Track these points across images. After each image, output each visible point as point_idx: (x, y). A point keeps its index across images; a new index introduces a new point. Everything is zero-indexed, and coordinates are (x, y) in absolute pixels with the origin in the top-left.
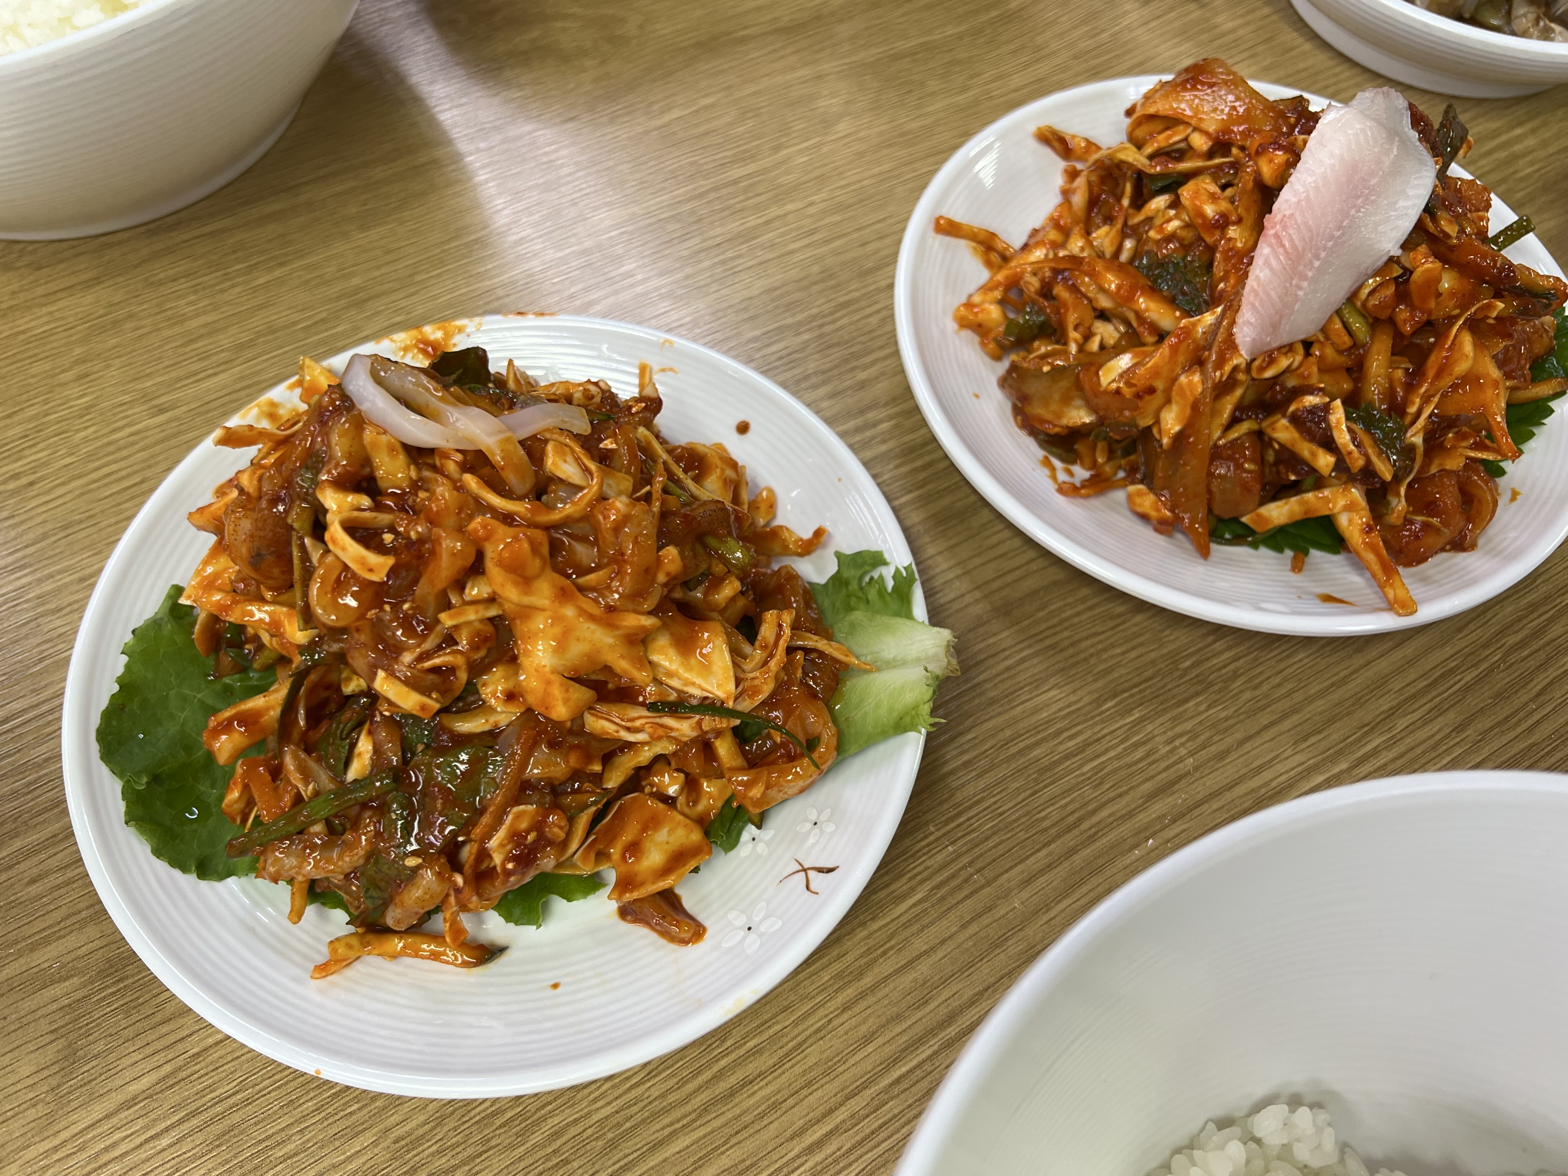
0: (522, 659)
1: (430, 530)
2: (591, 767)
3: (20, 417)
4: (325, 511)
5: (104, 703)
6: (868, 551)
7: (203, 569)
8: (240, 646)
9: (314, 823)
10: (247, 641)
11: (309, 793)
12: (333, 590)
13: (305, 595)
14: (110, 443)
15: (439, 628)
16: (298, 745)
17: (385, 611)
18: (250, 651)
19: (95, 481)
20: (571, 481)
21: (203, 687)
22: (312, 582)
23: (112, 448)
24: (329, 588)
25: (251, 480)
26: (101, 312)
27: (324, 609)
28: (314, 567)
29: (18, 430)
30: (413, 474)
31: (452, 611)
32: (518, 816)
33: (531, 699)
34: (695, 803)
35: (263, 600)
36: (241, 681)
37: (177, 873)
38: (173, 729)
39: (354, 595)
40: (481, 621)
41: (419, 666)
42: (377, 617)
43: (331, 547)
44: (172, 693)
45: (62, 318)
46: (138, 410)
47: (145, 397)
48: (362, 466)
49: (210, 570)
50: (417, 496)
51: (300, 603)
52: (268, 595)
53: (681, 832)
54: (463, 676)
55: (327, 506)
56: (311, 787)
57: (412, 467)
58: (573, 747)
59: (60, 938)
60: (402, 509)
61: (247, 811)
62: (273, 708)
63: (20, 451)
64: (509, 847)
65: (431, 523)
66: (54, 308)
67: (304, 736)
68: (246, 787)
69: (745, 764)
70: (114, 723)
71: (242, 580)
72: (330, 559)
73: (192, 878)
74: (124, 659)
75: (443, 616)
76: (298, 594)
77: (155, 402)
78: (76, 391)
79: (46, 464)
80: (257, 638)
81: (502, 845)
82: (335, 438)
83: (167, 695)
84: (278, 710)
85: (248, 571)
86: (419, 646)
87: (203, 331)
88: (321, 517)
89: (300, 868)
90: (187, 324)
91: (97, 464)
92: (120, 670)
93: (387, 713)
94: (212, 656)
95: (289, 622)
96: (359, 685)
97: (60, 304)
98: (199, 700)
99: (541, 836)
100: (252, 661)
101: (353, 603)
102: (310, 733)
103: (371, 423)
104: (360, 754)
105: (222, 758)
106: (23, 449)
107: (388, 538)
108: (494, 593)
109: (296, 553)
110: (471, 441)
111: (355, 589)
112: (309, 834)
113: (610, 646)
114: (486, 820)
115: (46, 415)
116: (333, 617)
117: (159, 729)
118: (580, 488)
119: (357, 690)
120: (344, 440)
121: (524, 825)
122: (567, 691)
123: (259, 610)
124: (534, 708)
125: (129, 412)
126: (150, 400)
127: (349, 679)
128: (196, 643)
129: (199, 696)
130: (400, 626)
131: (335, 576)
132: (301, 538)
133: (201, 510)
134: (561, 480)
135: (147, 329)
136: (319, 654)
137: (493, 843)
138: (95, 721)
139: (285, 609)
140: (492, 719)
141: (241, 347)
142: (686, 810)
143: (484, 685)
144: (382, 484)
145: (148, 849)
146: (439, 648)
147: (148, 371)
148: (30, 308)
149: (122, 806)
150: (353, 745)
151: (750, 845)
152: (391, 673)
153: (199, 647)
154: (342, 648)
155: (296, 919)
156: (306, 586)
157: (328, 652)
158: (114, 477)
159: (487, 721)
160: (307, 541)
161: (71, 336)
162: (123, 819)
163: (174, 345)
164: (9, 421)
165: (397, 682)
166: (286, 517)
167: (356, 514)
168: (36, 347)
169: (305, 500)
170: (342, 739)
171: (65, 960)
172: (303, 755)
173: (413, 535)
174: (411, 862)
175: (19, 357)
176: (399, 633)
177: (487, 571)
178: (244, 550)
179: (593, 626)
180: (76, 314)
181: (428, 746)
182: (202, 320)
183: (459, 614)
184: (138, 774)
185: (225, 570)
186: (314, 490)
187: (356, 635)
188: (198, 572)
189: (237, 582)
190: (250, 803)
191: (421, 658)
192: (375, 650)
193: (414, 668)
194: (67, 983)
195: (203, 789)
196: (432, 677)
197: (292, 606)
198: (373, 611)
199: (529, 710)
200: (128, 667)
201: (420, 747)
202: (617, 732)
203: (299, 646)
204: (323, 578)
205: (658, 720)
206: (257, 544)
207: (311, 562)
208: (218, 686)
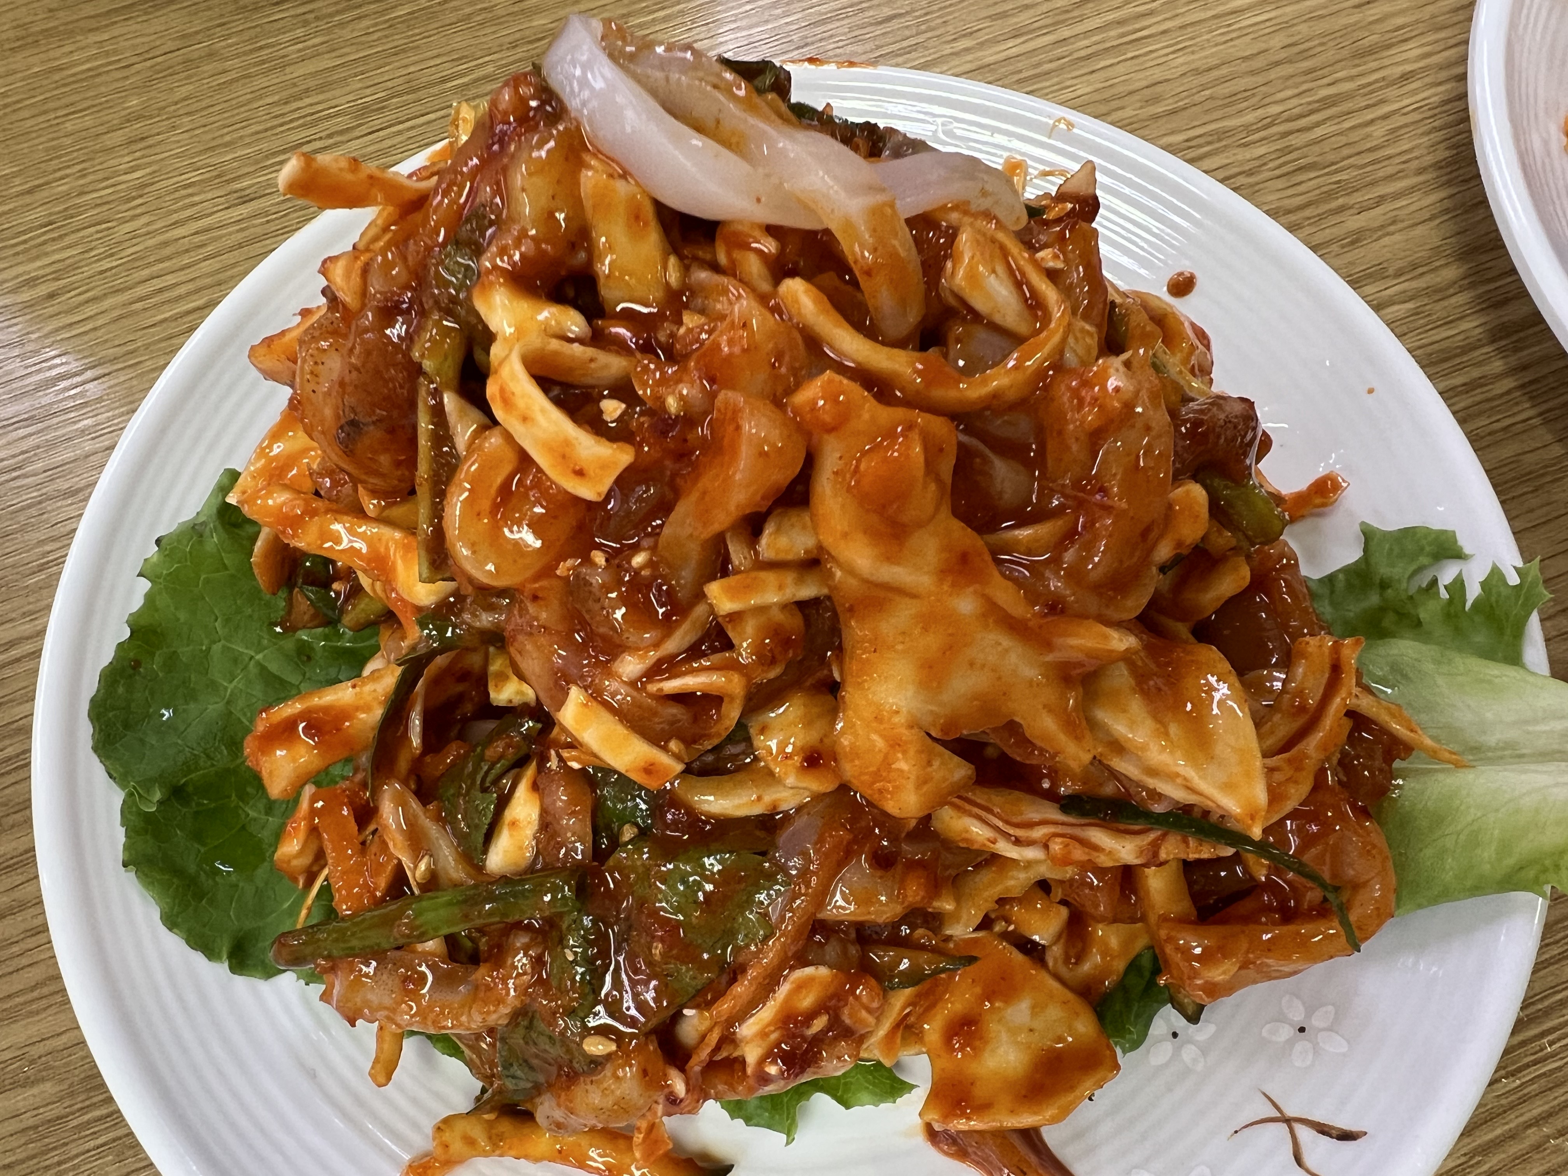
0: (850, 694)
1: (712, 396)
2: (936, 904)
3: (45, 194)
4: (488, 337)
5: (107, 656)
6: (1428, 531)
7: (270, 446)
8: (326, 584)
9: (423, 937)
10: (336, 577)
11: (418, 874)
12: (495, 508)
13: (437, 513)
14: (166, 244)
15: (700, 610)
16: (405, 782)
17: (594, 565)
18: (338, 594)
19: (141, 299)
20: (998, 319)
21: (265, 642)
22: (453, 489)
23: (168, 251)
24: (485, 505)
25: (348, 274)
26: (170, 45)
27: (473, 546)
28: (457, 457)
29: (39, 214)
30: (673, 276)
31: (732, 580)
32: (800, 987)
33: (850, 770)
34: (1080, 958)
35: (359, 512)
36: (326, 638)
37: (198, 959)
38: (213, 708)
39: (536, 526)
40: (785, 607)
41: (652, 688)
42: (577, 576)
43: (498, 413)
44: (217, 648)
45: (115, 52)
46: (209, 195)
47: (221, 177)
48: (573, 246)
49: (277, 448)
50: (680, 323)
51: (426, 528)
52: (371, 505)
53: (1054, 1012)
54: (732, 713)
55: (493, 327)
56: (422, 866)
57: (672, 260)
58: (912, 865)
59: (32, 1014)
60: (647, 348)
61: (315, 869)
62: (367, 709)
63: (40, 245)
64: (774, 1036)
65: (712, 381)
66: (106, 36)
67: (417, 764)
68: (314, 831)
69: (1194, 913)
70: (121, 690)
71: (330, 473)
72: (494, 440)
73: (222, 969)
74: (145, 585)
75: (714, 590)
76: (423, 510)
77: (237, 186)
78: (124, 161)
79: (74, 267)
80: (349, 574)
81: (763, 1034)
82: (520, 176)
83: (209, 649)
84: (378, 713)
85: (336, 458)
86: (656, 645)
87: (312, 83)
88: (478, 354)
89: (394, 1011)
90: (288, 70)
91: (146, 273)
92: (137, 603)
93: (575, 765)
94: (283, 594)
95: (404, 560)
96: (520, 693)
97: (116, 31)
98: (259, 664)
99: (835, 1022)
100: (342, 611)
101: (529, 539)
102: (428, 759)
103: (598, 153)
104: (513, 824)
105: (276, 787)
106: (45, 243)
107: (612, 409)
108: (820, 548)
109: (424, 425)
110: (807, 209)
111: (538, 510)
112: (414, 952)
113: (1031, 683)
114: (742, 989)
115: (81, 194)
116: (490, 567)
117: (192, 706)
118: (1015, 339)
119: (517, 700)
120: (538, 181)
121: (807, 1001)
122: (929, 763)
123: (351, 531)
124: (855, 783)
125: (196, 199)
126: (228, 182)
127: (502, 677)
128: (256, 571)
129: (259, 657)
130: (623, 600)
131: (499, 480)
132: (437, 394)
133: (268, 341)
134: (976, 316)
135: (233, 75)
136: (455, 627)
137: (747, 1029)
138: (90, 686)
139: (398, 535)
140: (769, 797)
141: (365, 111)
142: (1063, 971)
143: (763, 730)
144: (606, 292)
145: (155, 913)
146: (694, 652)
147: (227, 138)
148: (71, 33)
149: (120, 835)
150: (504, 801)
151: (1168, 1046)
152: (596, 695)
153: (261, 578)
154: (498, 625)
155: (382, 1080)
156: (440, 494)
157: (470, 626)
158: (167, 295)
159: (759, 798)
160: (449, 400)
161: (127, 78)
162: (121, 856)
163: (269, 100)
164: (28, 199)
165: (606, 716)
166: (409, 348)
167: (555, 345)
168: (76, 92)
169: (449, 313)
170: (484, 790)
171: (35, 1051)
172: (414, 804)
173: (672, 404)
174: (596, 1047)
175: (51, 105)
176: (619, 614)
177: (815, 500)
178: (328, 412)
179: (1006, 641)
180: (134, 46)
181: (643, 833)
182: (311, 67)
183: (748, 589)
184: (147, 784)
185: (305, 451)
186: (469, 290)
187: (532, 608)
188: (262, 452)
189: (322, 476)
190: (320, 858)
191: (654, 672)
192: (567, 641)
193: (644, 688)
194: (35, 1091)
195: (252, 814)
196: (674, 711)
197: (411, 530)
198: (570, 562)
199: (844, 788)
200: (149, 598)
201: (628, 833)
202: (994, 842)
203: (419, 609)
204: (476, 481)
205: (1077, 832)
206: (349, 400)
207: (453, 447)
208: (289, 645)
